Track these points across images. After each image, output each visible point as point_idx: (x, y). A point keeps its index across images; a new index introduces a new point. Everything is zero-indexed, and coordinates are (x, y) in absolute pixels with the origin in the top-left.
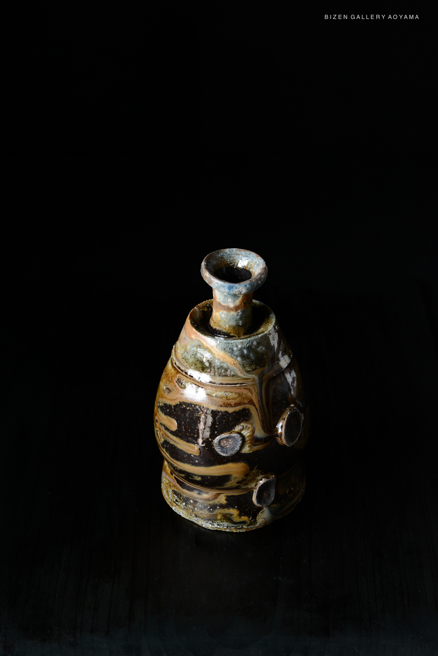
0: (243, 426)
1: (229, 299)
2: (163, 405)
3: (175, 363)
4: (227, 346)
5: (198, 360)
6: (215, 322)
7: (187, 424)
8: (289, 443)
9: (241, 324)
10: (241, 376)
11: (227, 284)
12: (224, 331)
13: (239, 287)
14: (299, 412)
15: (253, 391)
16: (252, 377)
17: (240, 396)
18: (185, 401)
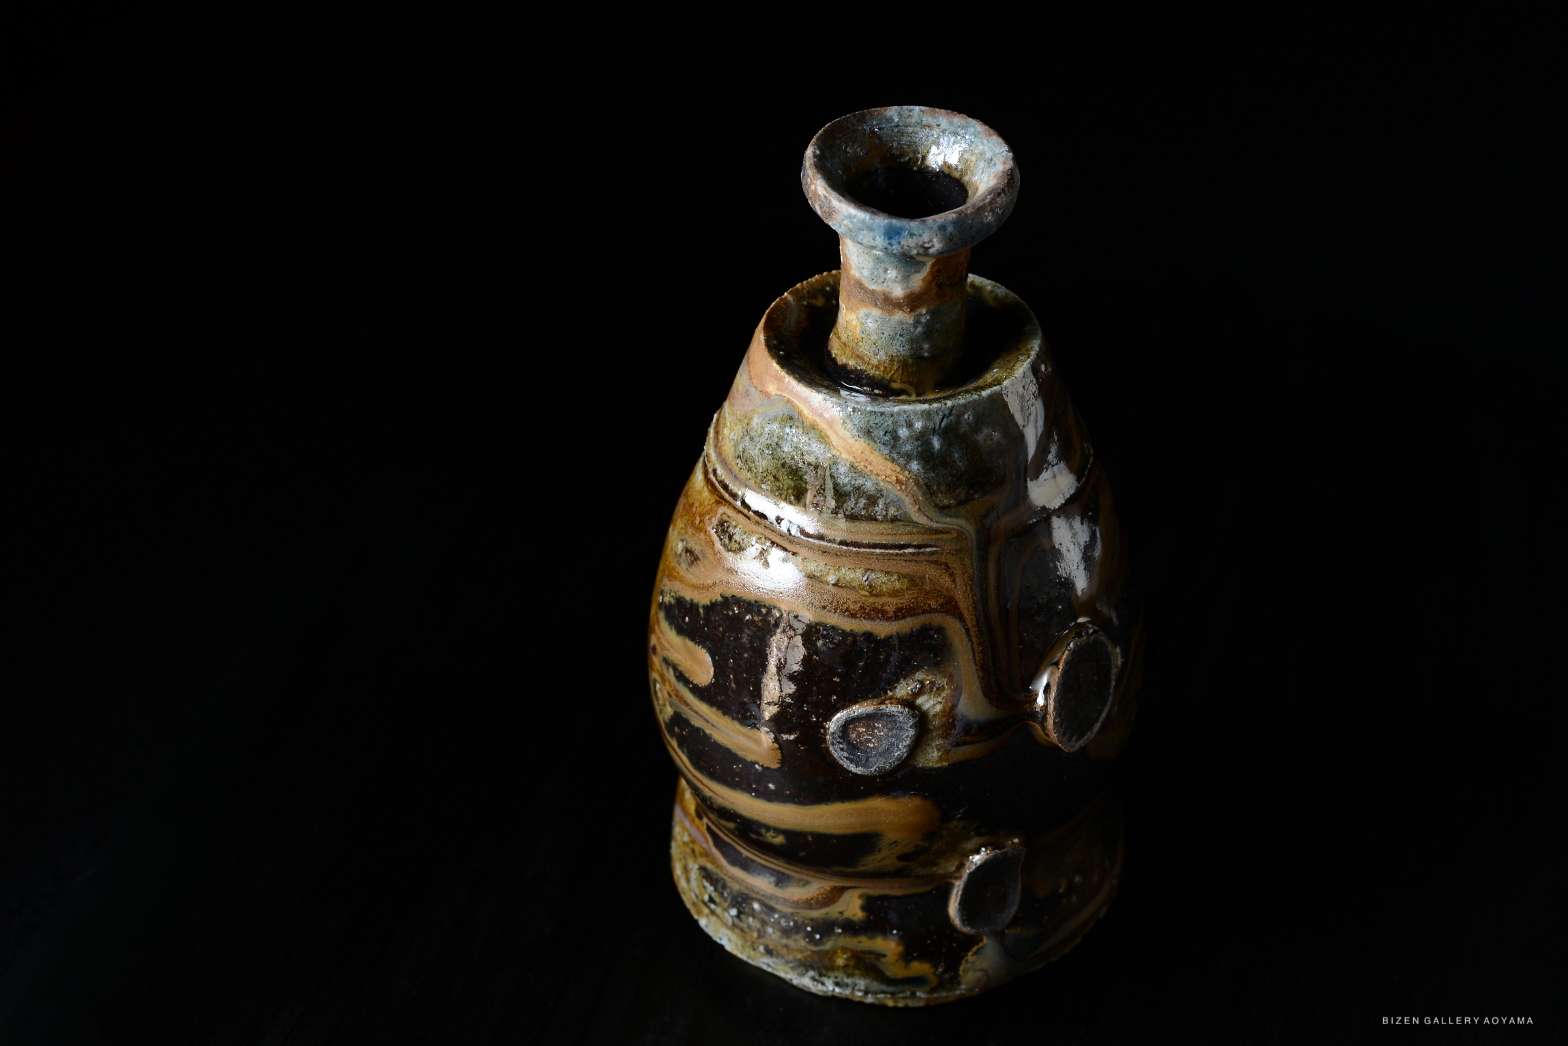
0: (922, 682)
1: (889, 272)
2: (673, 601)
3: (715, 471)
4: (876, 422)
5: (783, 465)
6: (845, 345)
7: (743, 666)
8: (1070, 740)
9: (929, 352)
10: (921, 522)
11: (882, 221)
12: (872, 372)
13: (921, 232)
14: (1106, 641)
15: (958, 571)
16: (956, 527)
17: (915, 585)
18: (738, 593)
